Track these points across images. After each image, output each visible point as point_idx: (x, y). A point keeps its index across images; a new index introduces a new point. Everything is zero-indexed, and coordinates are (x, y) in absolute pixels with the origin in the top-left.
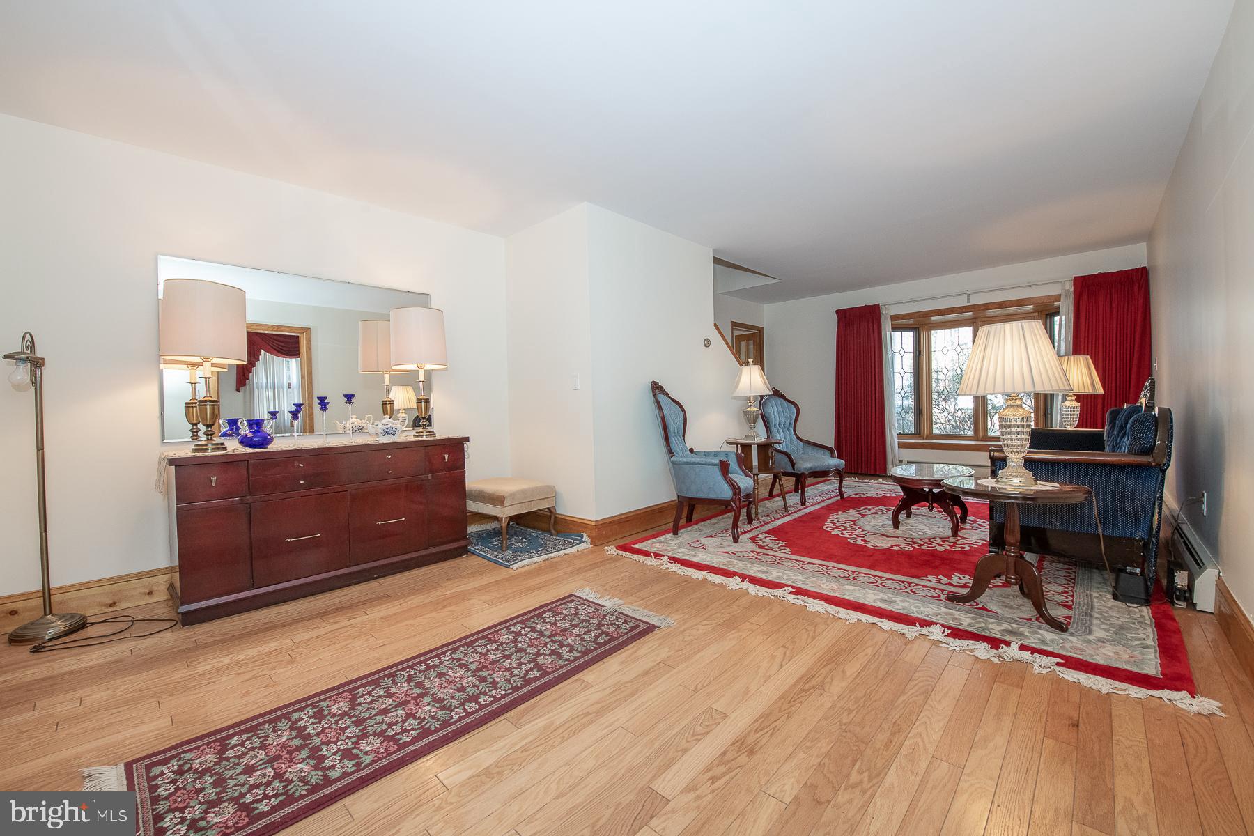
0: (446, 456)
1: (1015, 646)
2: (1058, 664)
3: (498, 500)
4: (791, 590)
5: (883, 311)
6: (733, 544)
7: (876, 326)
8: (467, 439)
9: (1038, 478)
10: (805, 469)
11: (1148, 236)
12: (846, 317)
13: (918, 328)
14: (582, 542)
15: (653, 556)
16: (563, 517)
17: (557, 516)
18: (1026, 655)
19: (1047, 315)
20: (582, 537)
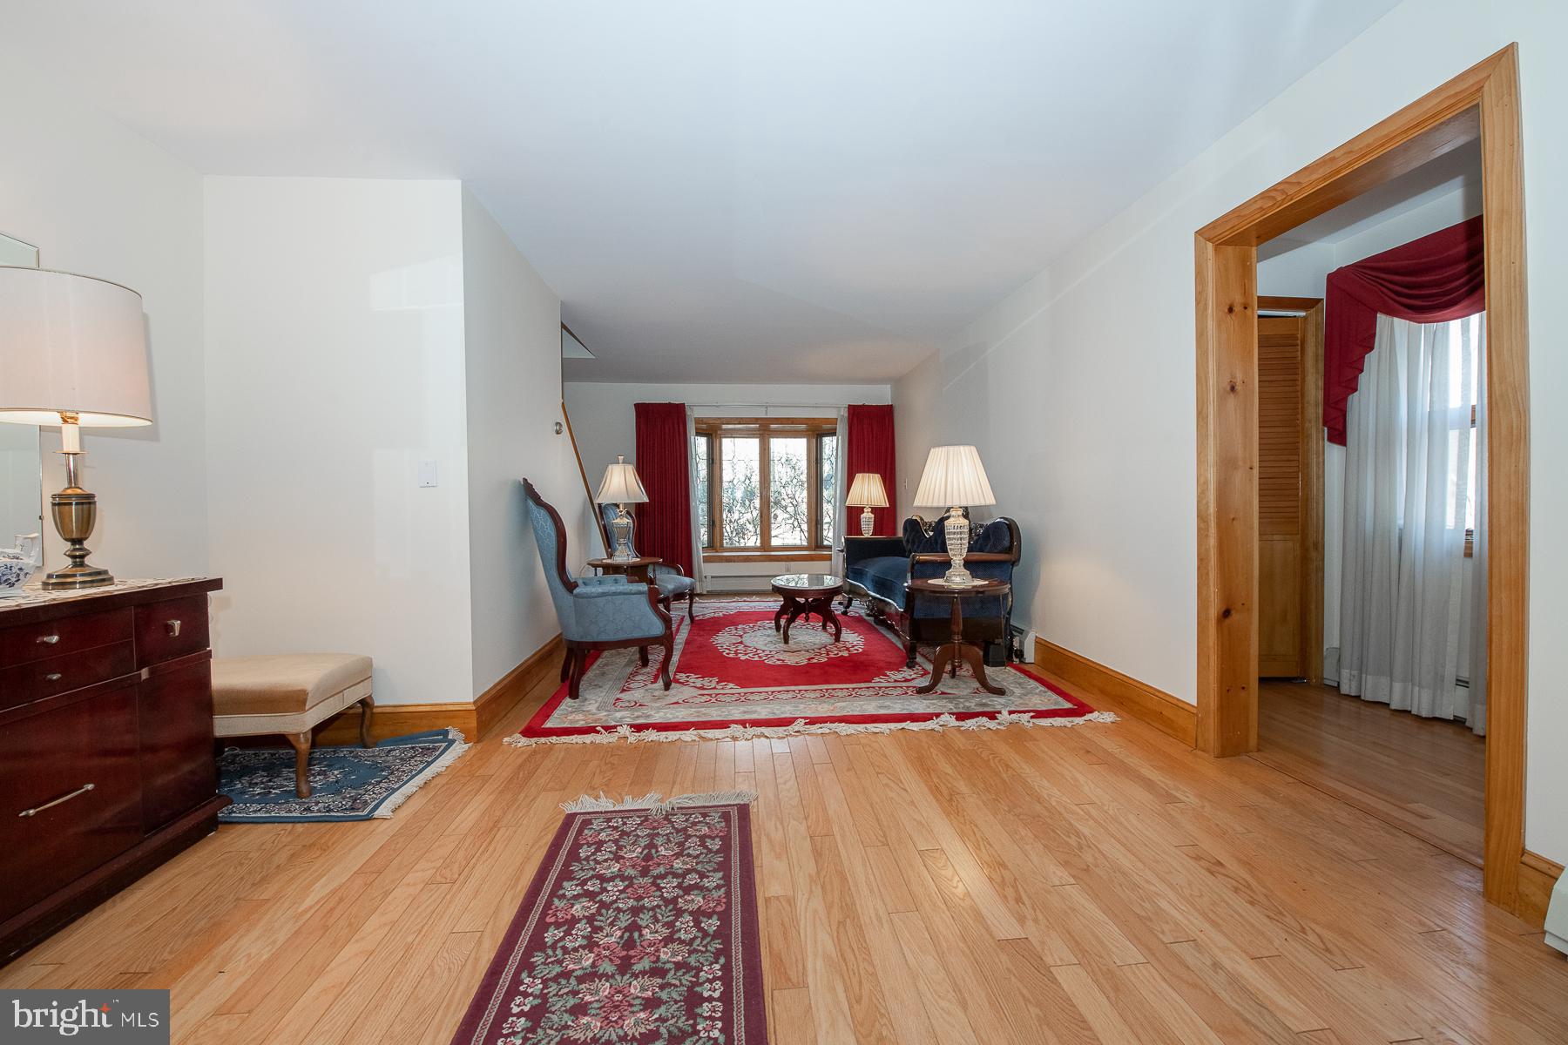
0: (177, 624)
1: (1005, 713)
2: (1032, 717)
3: (294, 701)
4: (803, 721)
5: (688, 412)
6: (667, 693)
7: (681, 426)
8: (217, 584)
9: (974, 575)
10: (669, 592)
11: (898, 382)
12: (646, 413)
13: (711, 435)
14: (452, 742)
15: (603, 731)
16: (388, 710)
17: (375, 710)
18: (1014, 716)
19: (817, 435)
20: (446, 733)
